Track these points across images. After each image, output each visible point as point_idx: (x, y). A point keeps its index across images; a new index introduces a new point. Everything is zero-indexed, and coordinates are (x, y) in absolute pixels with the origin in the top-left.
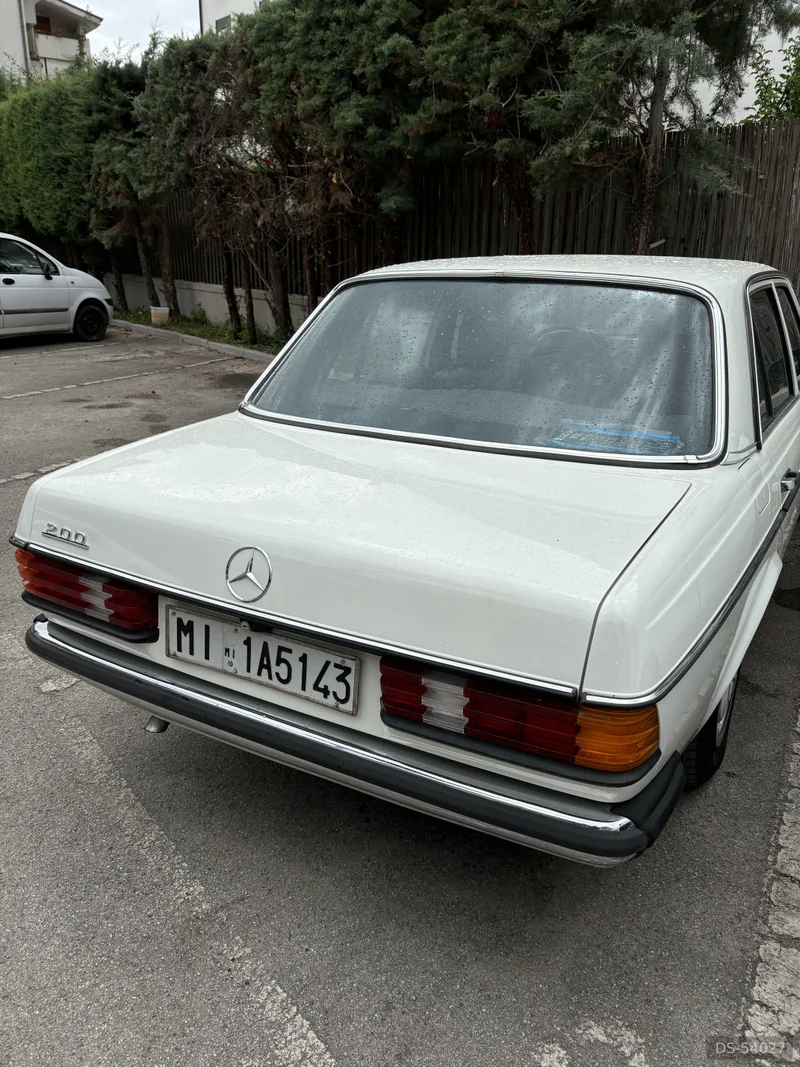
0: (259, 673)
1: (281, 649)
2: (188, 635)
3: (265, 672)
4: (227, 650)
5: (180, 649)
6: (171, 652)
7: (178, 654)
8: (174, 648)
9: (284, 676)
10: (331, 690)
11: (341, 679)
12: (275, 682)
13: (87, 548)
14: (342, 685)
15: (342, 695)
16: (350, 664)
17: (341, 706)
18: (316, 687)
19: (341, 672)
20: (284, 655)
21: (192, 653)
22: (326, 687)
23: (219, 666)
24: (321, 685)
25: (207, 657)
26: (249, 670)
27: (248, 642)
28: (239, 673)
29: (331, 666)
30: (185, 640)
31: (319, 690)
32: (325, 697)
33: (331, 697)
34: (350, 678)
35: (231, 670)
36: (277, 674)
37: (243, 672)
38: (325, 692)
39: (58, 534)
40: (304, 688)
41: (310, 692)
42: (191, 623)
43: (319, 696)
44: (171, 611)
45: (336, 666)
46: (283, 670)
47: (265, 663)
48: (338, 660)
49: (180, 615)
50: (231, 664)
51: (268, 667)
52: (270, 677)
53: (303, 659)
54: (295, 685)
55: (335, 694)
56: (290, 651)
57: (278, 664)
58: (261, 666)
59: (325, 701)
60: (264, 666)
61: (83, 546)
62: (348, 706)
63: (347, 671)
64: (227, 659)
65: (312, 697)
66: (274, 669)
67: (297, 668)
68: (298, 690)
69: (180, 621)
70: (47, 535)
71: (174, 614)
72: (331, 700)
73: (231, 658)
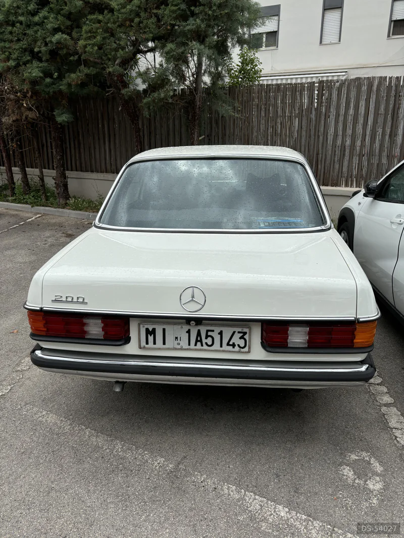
0: (196, 345)
1: (208, 331)
2: (152, 335)
3: (199, 344)
4: (176, 338)
5: (147, 343)
6: (142, 346)
7: (146, 346)
8: (143, 343)
9: (210, 343)
10: (236, 344)
11: (241, 338)
12: (205, 347)
13: (86, 303)
14: (243, 341)
15: (242, 345)
16: (245, 330)
17: (242, 350)
18: (228, 344)
19: (242, 334)
20: (210, 333)
21: (155, 343)
22: (234, 343)
23: (171, 347)
24: (231, 343)
25: (164, 343)
26: (189, 345)
27: (189, 332)
28: (184, 347)
29: (236, 333)
30: (151, 338)
31: (230, 345)
32: (234, 348)
33: (237, 347)
34: (246, 337)
35: (179, 347)
36: (206, 343)
37: (186, 346)
38: (234, 345)
39: (64, 299)
40: (221, 346)
41: (225, 347)
42: (154, 330)
43: (230, 348)
44: (141, 326)
45: (239, 332)
46: (209, 341)
47: (199, 339)
48: (240, 330)
49: (146, 326)
50: (179, 344)
51: (201, 341)
52: (202, 345)
53: (221, 333)
54: (217, 346)
55: (239, 345)
56: (213, 331)
57: (206, 338)
58: (197, 341)
59: (234, 350)
61: (83, 303)
62: (246, 349)
63: (245, 333)
64: (176, 342)
65: (226, 349)
66: (204, 341)
67: (217, 338)
68: (219, 348)
69: (147, 330)
70: (56, 301)
71: (143, 327)
72: (237, 349)
73: (179, 341)
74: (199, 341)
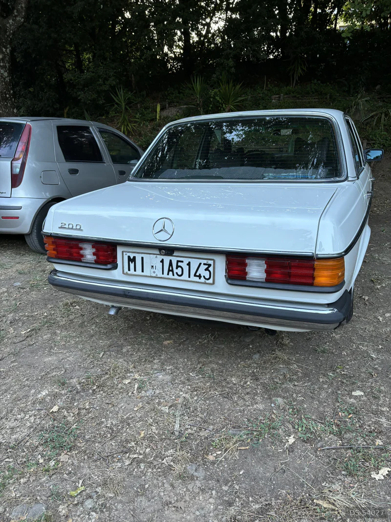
0: (168, 274)
1: (178, 262)
2: (133, 263)
3: (171, 273)
4: (152, 266)
5: (129, 270)
6: (125, 272)
7: (129, 272)
8: (126, 270)
9: (180, 273)
10: (202, 275)
11: (207, 269)
12: (176, 277)
13: (82, 230)
14: (208, 272)
15: (207, 277)
16: (211, 262)
17: (207, 281)
18: (195, 275)
19: (207, 266)
20: (180, 264)
21: (135, 270)
22: (200, 274)
23: (149, 275)
24: (198, 274)
25: (143, 271)
26: (163, 274)
27: (162, 261)
28: (158, 276)
29: (202, 265)
30: (132, 265)
31: (197, 276)
32: (200, 279)
33: (202, 278)
34: (211, 269)
35: (154, 275)
36: (177, 273)
37: (160, 275)
38: (200, 276)
39: (67, 226)
40: (189, 277)
41: (193, 278)
42: (134, 258)
43: (197, 279)
44: (124, 253)
45: (204, 264)
46: (179, 271)
47: (171, 269)
48: (205, 262)
49: (128, 254)
50: (154, 272)
51: (172, 271)
52: (173, 275)
53: (189, 264)
54: (185, 276)
55: (204, 277)
56: (182, 262)
57: (177, 268)
58: (169, 270)
59: (199, 281)
60: (171, 270)
61: (80, 229)
62: (211, 281)
63: (209, 265)
64: (152, 270)
65: (193, 280)
66: (175, 271)
67: (186, 268)
68: (188, 279)
69: (129, 257)
70: (61, 228)
71: (126, 254)
72: (203, 280)
73: (154, 270)
74: (171, 271)
